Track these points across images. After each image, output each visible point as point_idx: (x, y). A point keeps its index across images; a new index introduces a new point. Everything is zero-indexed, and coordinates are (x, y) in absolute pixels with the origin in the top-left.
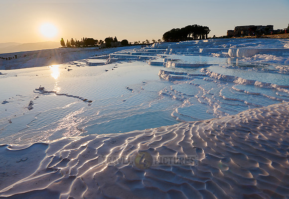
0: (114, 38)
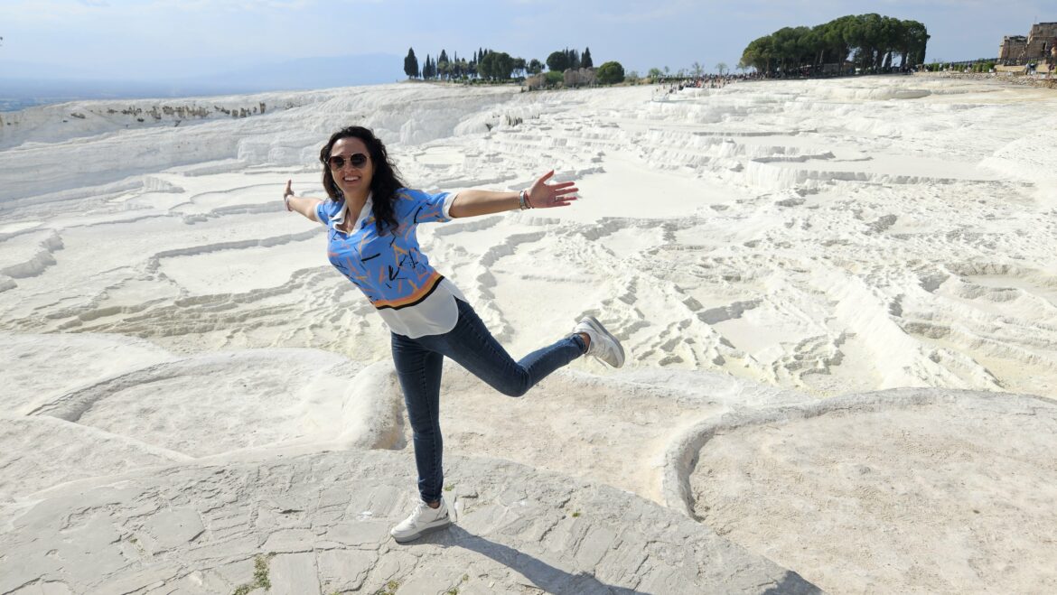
0: (580, 52)
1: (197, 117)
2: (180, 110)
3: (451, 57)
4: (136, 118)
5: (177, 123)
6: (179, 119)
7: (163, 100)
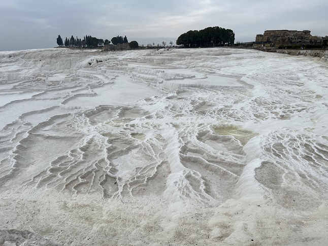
0: (124, 37)
3: (75, 38)
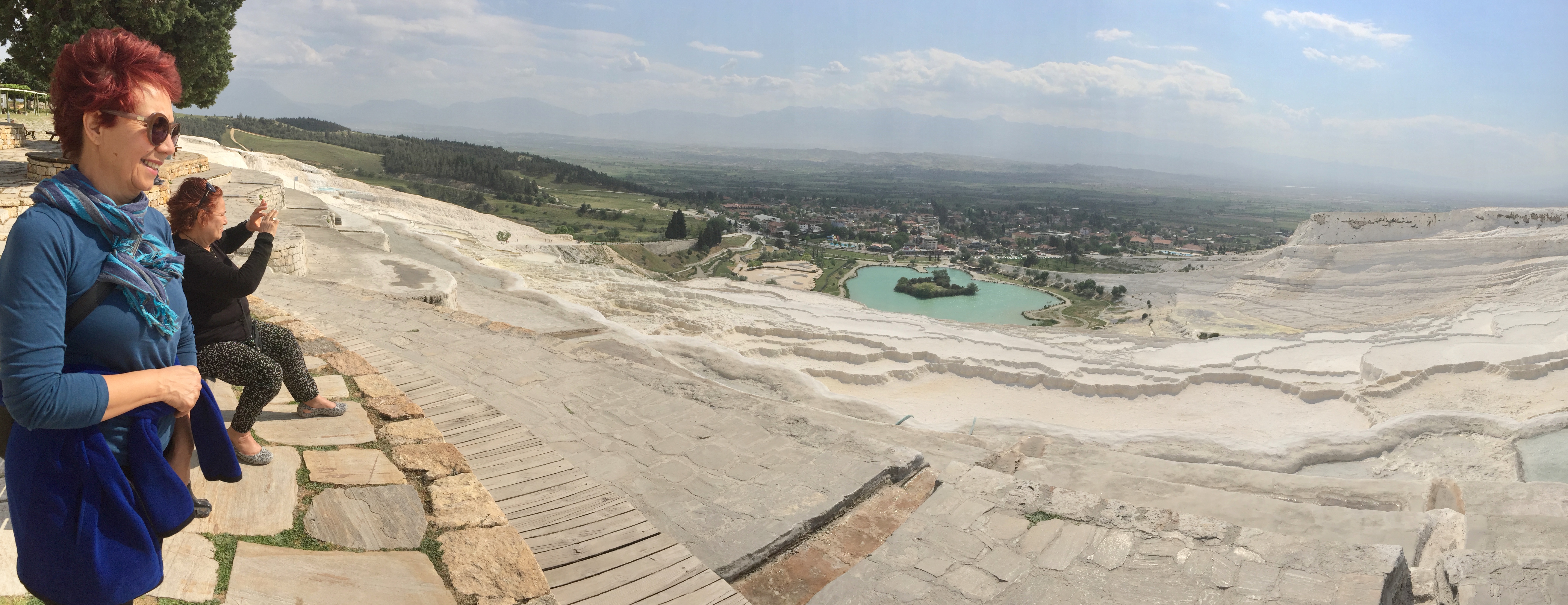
1: (1553, 222)
2: (1542, 217)
4: (1513, 220)
5: (1539, 226)
6: (1541, 223)
7: (1531, 209)
